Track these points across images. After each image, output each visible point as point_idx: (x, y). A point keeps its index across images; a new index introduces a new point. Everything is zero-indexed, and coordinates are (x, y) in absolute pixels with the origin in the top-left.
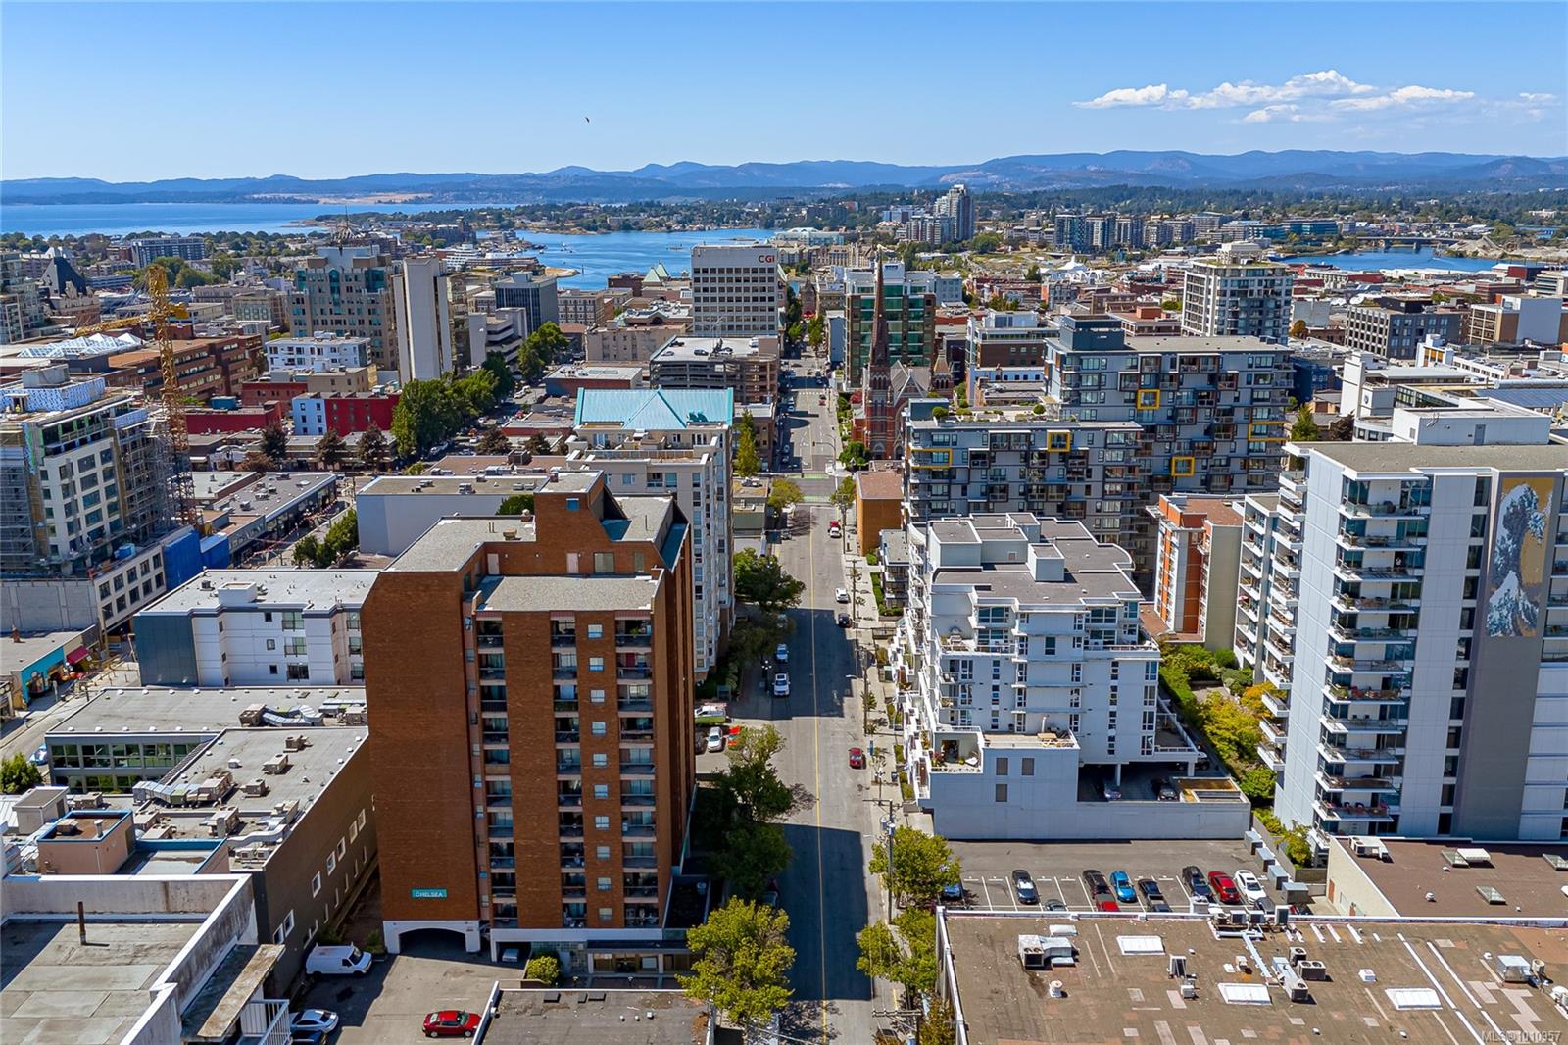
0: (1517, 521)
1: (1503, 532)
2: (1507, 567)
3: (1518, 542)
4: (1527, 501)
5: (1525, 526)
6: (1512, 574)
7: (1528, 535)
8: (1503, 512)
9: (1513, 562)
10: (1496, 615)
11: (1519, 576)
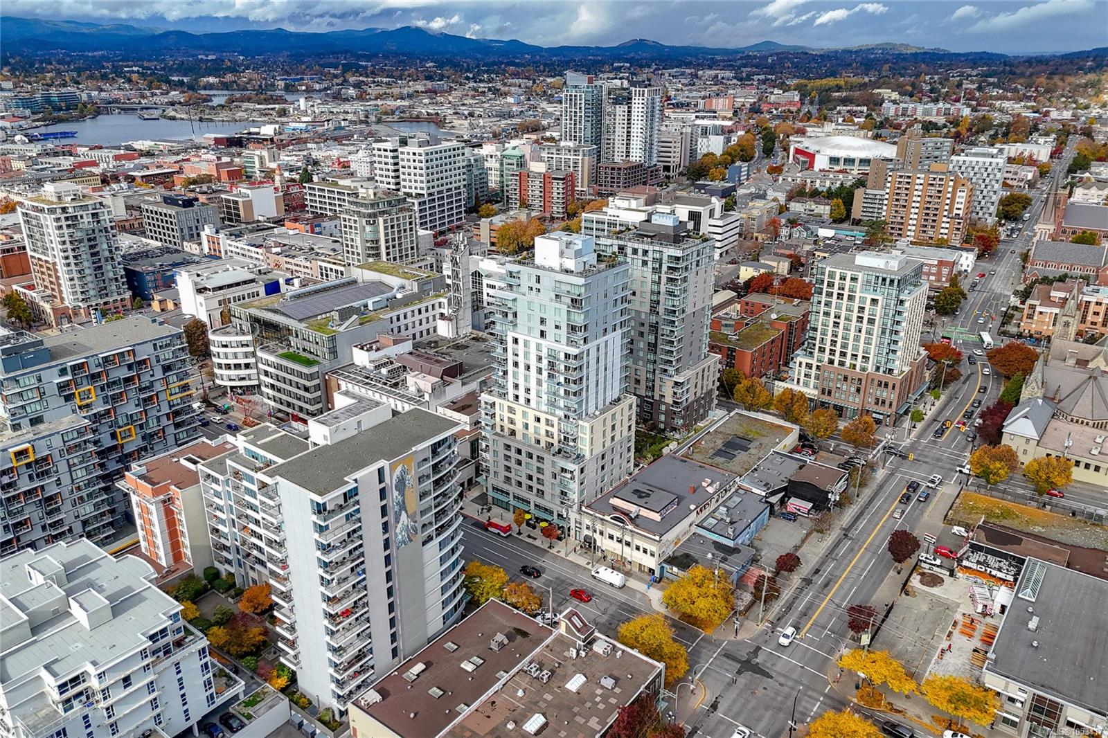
0: (401, 485)
1: (396, 493)
2: (400, 510)
3: (403, 496)
4: (404, 472)
5: (405, 486)
6: (403, 512)
7: (407, 489)
8: (394, 483)
9: (403, 506)
10: (400, 537)
11: (406, 512)
